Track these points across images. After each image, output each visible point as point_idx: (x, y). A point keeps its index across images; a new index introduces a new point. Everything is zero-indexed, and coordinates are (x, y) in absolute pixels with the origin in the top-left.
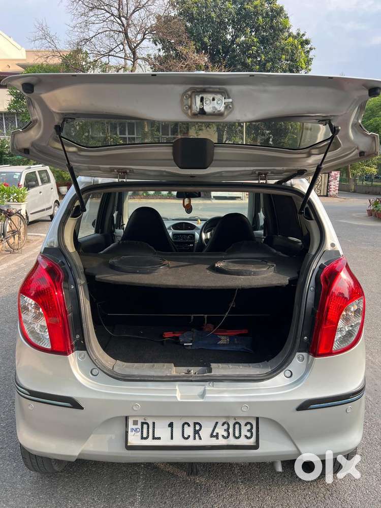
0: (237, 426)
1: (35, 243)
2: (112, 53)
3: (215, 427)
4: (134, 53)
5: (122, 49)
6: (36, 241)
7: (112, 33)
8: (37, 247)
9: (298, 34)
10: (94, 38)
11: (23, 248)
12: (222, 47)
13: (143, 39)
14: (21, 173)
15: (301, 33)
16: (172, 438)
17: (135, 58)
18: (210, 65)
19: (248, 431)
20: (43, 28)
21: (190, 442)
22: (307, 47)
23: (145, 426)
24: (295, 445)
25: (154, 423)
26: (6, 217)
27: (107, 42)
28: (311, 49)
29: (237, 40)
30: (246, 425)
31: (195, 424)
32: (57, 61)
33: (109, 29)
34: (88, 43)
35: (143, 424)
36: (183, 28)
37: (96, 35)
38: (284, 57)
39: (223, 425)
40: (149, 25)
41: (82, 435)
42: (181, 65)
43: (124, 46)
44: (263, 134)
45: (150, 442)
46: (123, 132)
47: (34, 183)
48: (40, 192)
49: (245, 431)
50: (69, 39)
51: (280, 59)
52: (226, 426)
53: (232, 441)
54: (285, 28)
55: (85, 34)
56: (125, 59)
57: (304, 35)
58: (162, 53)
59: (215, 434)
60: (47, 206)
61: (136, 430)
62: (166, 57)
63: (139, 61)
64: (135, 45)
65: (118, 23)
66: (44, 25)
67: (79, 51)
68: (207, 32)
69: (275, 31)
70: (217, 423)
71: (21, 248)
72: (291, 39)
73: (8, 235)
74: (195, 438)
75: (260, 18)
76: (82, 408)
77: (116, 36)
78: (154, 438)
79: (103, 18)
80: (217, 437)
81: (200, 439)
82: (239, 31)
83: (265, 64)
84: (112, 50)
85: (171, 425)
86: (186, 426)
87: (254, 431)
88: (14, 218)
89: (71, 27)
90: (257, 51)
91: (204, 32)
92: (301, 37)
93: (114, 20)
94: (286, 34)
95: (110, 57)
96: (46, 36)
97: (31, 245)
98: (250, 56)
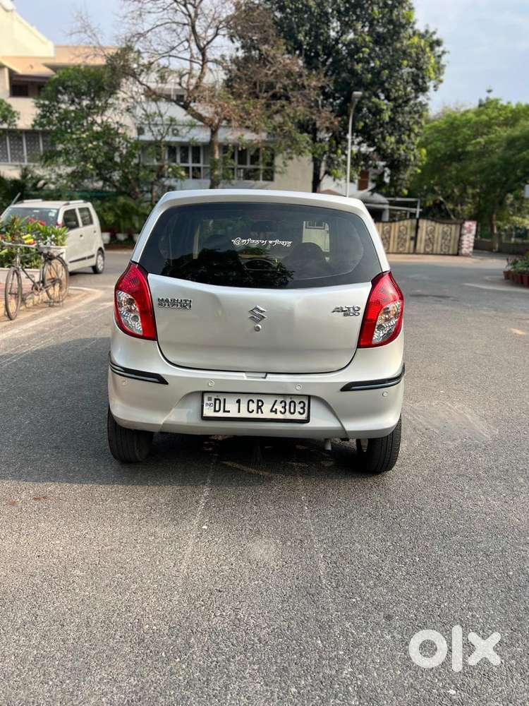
0: (292, 404)
1: (77, 298)
2: (174, 52)
3: (274, 404)
4: (203, 55)
5: (186, 47)
6: (77, 295)
7: (174, 26)
8: (81, 301)
9: (427, 32)
10: (150, 33)
11: (64, 302)
12: (323, 47)
13: (216, 34)
14: (58, 210)
15: (431, 30)
16: (239, 412)
17: (205, 61)
18: (306, 72)
19: (301, 408)
20: (81, 18)
21: (254, 415)
22: (438, 50)
23: (218, 402)
24: (340, 422)
25: (225, 400)
26: (46, 261)
27: (168, 38)
28: (444, 52)
29: (344, 37)
30: (300, 403)
31: (258, 401)
32: (100, 61)
33: (170, 21)
34: (142, 39)
35: (216, 400)
36: (270, 22)
37: (153, 28)
38: (405, 62)
39: (281, 403)
40: (224, 16)
41: (165, 407)
42: (265, 71)
43: (189, 44)
44: (376, 167)
45: (221, 414)
46: (184, 160)
47: (75, 223)
48: (81, 236)
49: (298, 409)
50: (116, 33)
51: (400, 66)
52: (283, 404)
53: (288, 416)
54: (409, 23)
55: (137, 27)
56: (191, 61)
57: (434, 33)
58: (241, 54)
59: (274, 410)
60: (90, 254)
61: (210, 405)
62: (246, 59)
63: (210, 65)
64: (205, 43)
65: (183, 12)
66: (83, 13)
67: (129, 49)
68: (303, 25)
69: (395, 26)
70: (276, 401)
71: (62, 301)
72: (416, 40)
73: (48, 283)
74: (258, 412)
75: (375, 8)
76: (167, 384)
77: (179, 30)
78: (224, 411)
79: (162, 4)
80: (276, 412)
81: (262, 413)
82: (346, 26)
83: (379, 73)
84: (173, 48)
85: (239, 401)
86: (251, 402)
87: (306, 408)
88: (55, 262)
89: (121, 17)
90: (369, 54)
91: (298, 27)
92: (431, 36)
93: (178, 8)
94: (410, 31)
95: (171, 58)
96: (86, 28)
97: (74, 299)
98: (359, 61)
